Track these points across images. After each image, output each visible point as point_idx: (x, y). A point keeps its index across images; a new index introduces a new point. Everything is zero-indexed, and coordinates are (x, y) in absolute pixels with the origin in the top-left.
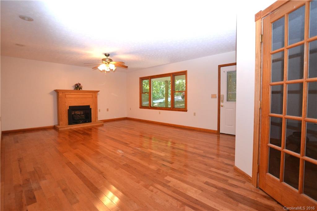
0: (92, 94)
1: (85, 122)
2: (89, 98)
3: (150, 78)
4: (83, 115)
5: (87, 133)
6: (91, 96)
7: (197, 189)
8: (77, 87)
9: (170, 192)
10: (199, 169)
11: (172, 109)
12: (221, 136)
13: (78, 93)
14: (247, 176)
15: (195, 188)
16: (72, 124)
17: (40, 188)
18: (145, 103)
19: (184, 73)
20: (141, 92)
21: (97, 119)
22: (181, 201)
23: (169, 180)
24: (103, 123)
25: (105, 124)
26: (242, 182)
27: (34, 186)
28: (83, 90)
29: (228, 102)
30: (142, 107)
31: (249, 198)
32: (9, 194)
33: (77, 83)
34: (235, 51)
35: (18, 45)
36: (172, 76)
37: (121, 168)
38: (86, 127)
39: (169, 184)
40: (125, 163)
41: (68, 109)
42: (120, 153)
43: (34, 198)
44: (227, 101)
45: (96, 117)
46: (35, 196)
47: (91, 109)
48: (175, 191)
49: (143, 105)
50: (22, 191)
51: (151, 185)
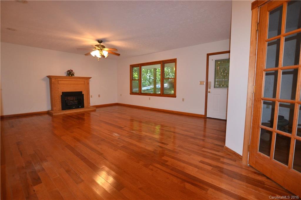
0: (84, 80)
1: (78, 107)
2: (82, 84)
3: (140, 65)
4: (76, 101)
5: (80, 118)
6: (83, 82)
7: (193, 168)
8: (69, 74)
9: (168, 171)
10: (193, 150)
11: (161, 95)
12: (207, 120)
13: (71, 80)
14: (237, 154)
15: (192, 166)
16: (66, 110)
17: (43, 170)
18: (136, 90)
19: (174, 61)
20: (132, 79)
21: (89, 105)
22: (180, 178)
23: (166, 160)
24: (95, 109)
25: (98, 110)
26: (233, 160)
27: (37, 168)
28: (75, 76)
29: (215, 89)
30: (132, 93)
31: (241, 174)
32: (13, 176)
33: (70, 70)
34: (229, 40)
35: (9, 29)
36: (162, 64)
37: (119, 150)
38: (80, 112)
39: (167, 163)
40: (123, 145)
41: (61, 94)
42: (116, 136)
43: (39, 178)
44: (215, 87)
45: (89, 103)
46: (39, 177)
47: (83, 94)
48: (173, 169)
49: (133, 92)
50: (26, 173)
51: (150, 164)
